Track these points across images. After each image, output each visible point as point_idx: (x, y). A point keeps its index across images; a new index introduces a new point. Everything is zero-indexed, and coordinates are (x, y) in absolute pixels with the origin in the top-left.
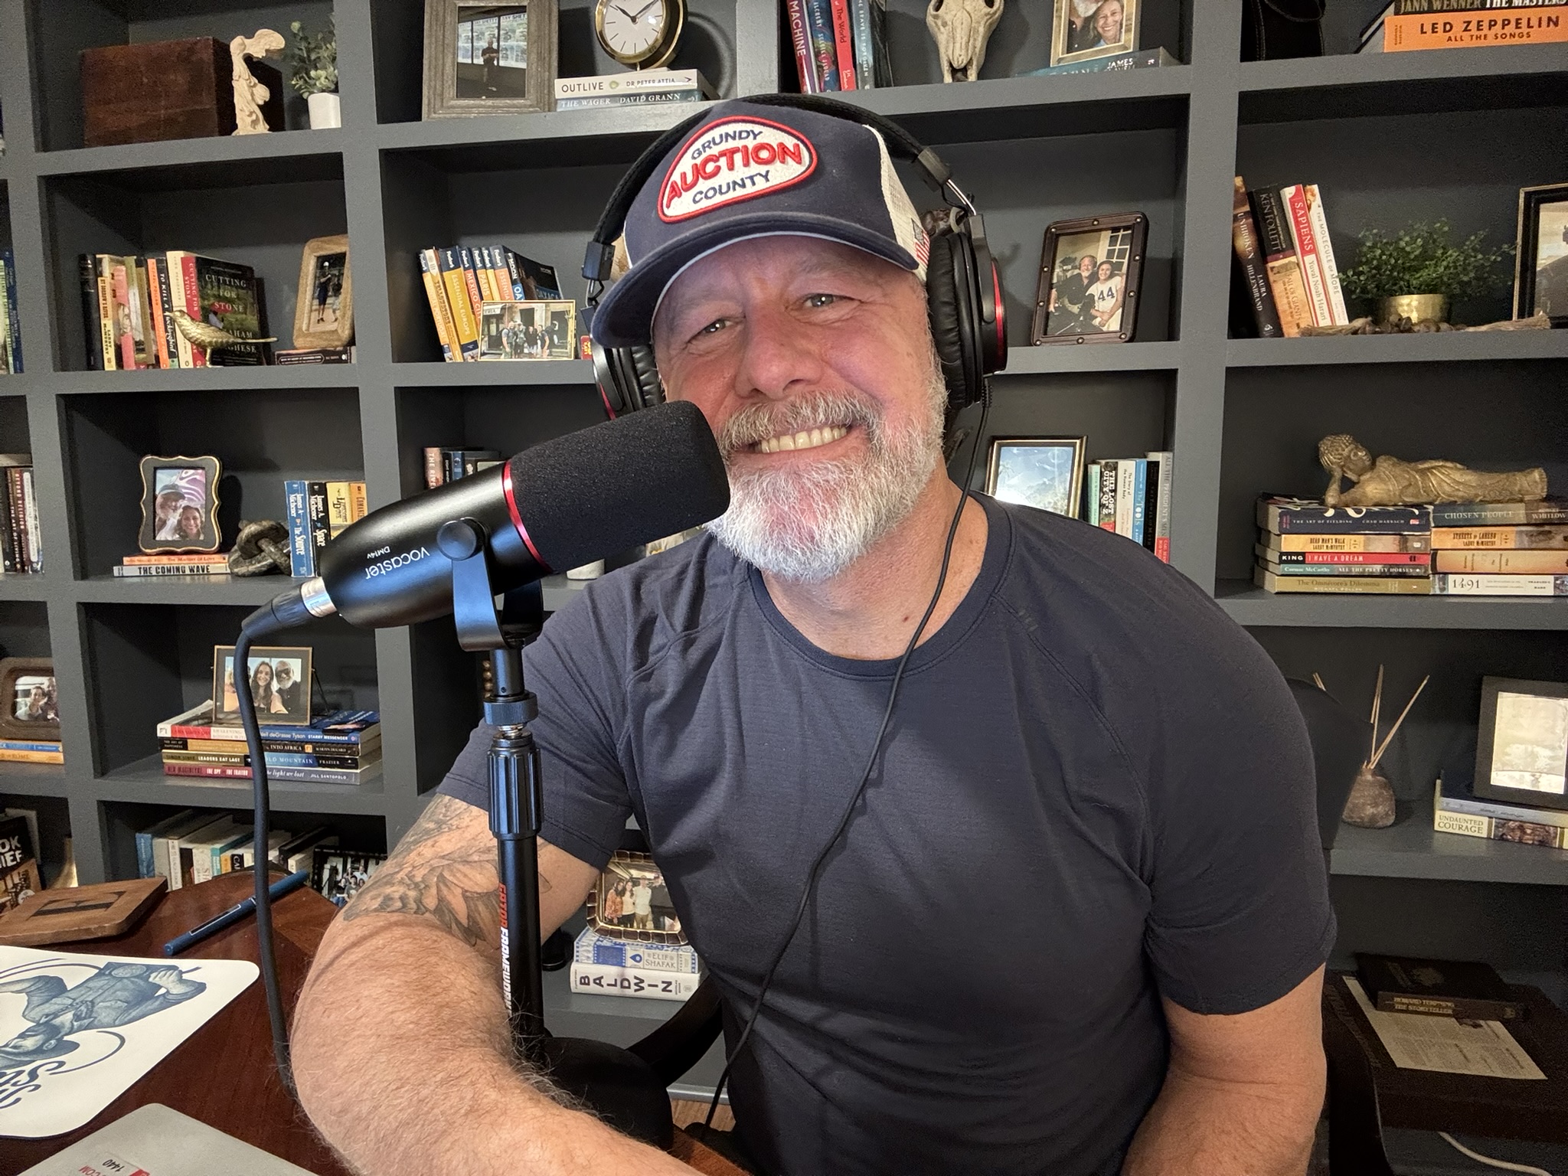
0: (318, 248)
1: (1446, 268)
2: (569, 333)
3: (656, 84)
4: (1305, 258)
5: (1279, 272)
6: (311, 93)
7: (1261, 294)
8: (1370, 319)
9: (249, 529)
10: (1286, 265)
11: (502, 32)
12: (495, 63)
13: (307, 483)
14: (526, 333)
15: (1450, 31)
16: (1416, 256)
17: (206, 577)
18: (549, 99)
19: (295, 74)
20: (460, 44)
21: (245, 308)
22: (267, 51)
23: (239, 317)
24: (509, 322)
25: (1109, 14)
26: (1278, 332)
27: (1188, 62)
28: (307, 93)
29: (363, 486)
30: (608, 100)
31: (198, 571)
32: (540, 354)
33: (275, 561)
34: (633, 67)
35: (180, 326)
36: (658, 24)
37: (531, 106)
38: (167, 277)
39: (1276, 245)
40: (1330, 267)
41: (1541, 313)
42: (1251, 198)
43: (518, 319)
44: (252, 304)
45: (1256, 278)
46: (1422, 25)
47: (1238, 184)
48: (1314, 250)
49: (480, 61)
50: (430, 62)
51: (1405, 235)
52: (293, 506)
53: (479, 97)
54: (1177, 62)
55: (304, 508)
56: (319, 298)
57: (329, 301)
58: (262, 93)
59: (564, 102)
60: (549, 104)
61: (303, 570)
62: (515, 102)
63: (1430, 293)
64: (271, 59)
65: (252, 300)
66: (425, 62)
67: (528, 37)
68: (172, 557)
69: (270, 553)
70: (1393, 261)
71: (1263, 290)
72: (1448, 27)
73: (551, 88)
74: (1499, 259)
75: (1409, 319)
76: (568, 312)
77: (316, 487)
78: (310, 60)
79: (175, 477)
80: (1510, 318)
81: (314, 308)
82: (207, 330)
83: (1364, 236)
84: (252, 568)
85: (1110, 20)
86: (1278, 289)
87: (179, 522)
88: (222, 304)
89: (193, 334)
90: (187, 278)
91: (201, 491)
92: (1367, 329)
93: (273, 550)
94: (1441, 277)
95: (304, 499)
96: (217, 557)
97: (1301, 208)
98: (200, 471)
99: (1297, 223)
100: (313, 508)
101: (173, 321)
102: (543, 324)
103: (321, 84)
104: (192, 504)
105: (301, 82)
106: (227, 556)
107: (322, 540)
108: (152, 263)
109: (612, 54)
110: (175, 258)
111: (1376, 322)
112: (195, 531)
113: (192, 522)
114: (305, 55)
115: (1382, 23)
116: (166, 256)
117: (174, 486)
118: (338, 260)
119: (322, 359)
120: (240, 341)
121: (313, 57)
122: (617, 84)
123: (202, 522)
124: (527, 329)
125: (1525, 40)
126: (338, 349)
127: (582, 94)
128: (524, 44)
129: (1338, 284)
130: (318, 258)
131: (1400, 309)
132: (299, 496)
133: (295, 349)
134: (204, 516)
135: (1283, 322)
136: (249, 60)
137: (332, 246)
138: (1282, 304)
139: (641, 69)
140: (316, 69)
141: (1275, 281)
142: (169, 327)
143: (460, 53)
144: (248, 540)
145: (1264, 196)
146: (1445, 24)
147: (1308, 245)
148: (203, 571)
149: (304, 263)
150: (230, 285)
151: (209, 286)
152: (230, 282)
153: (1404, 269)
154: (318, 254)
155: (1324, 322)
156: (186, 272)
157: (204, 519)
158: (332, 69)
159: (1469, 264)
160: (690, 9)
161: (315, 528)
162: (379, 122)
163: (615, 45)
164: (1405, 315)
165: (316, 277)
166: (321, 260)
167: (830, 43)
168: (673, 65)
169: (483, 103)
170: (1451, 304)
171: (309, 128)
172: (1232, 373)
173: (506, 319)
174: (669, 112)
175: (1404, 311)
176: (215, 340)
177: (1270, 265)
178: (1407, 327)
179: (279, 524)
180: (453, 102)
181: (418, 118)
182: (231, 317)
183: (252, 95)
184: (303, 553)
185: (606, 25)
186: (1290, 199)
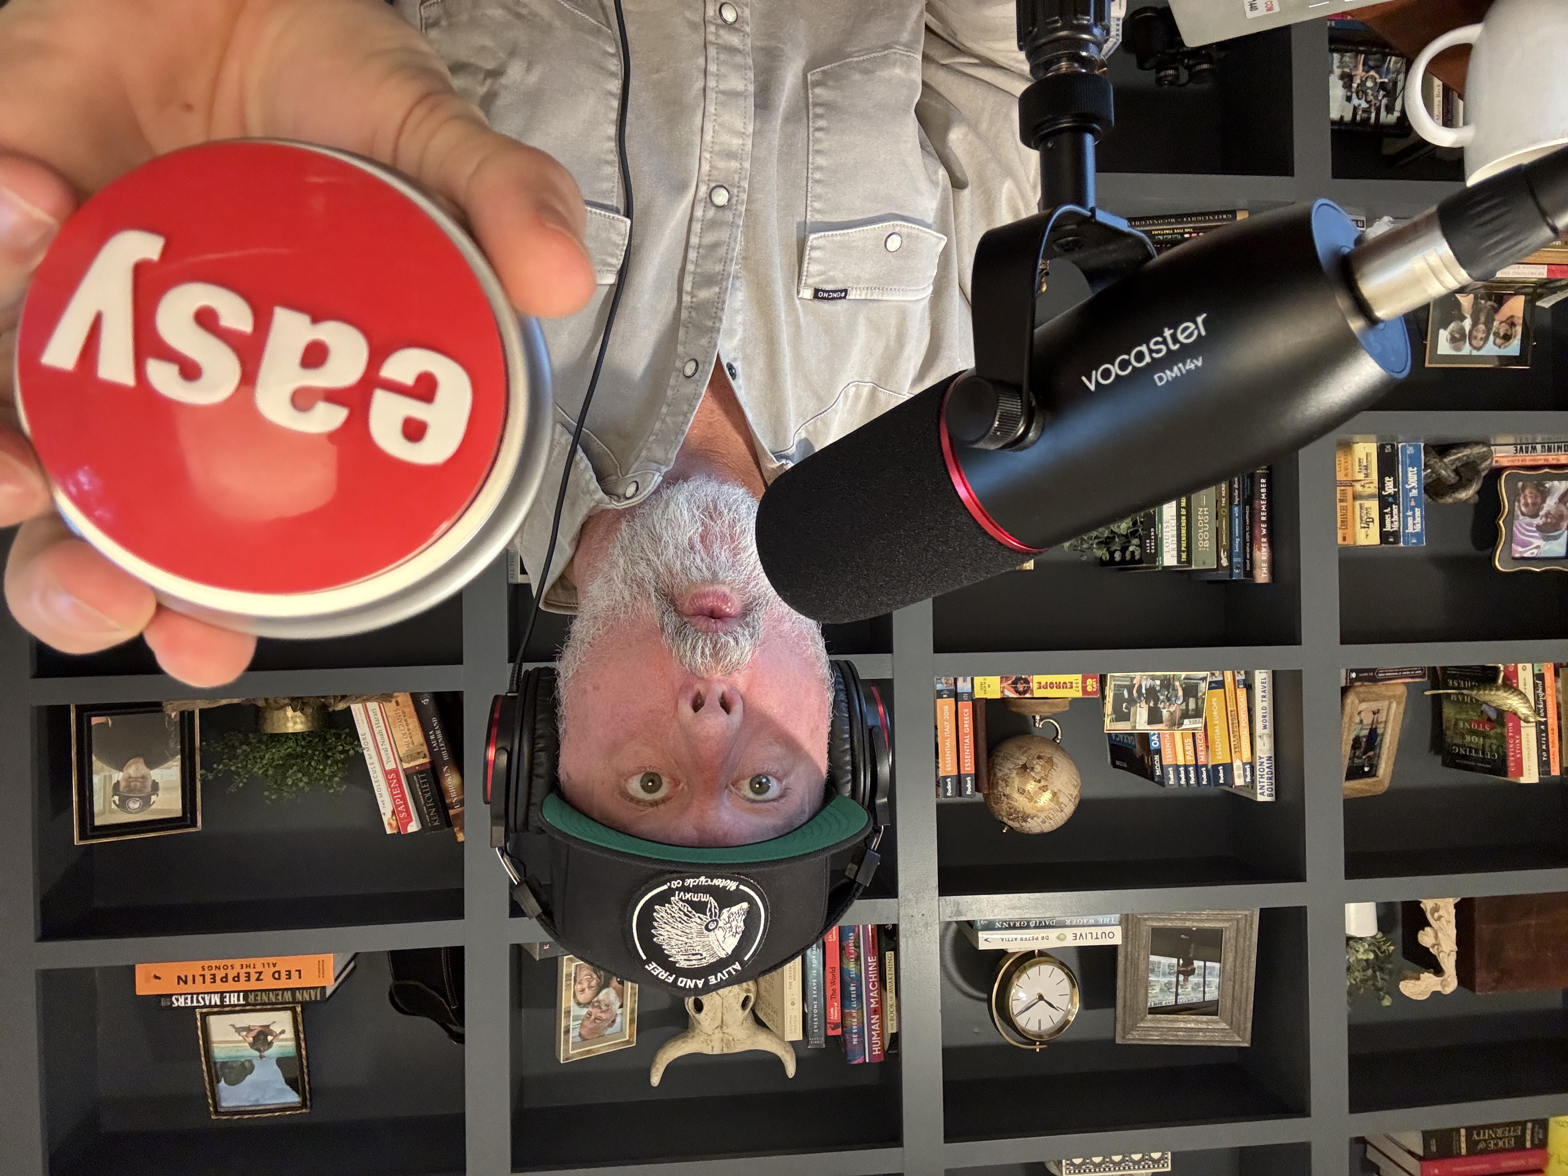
0: (1375, 786)
1: (262, 758)
2: (1111, 699)
3: (1019, 937)
4: (395, 766)
5: (419, 753)
6: (1374, 937)
7: (435, 733)
8: (331, 710)
9: (1467, 494)
10: (412, 760)
11: (1174, 990)
12: (1181, 962)
13: (1402, 544)
14: (1157, 699)
15: (274, 973)
16: (292, 768)
17: (1518, 442)
18: (1128, 926)
19: (1390, 955)
20: (1217, 980)
21: (1456, 724)
22: (1418, 979)
23: (1464, 716)
24: (1175, 711)
25: (587, 990)
26: (416, 698)
27: (512, 946)
28: (1378, 937)
29: (1340, 541)
30: (1068, 923)
31: (1527, 448)
32: (1143, 679)
33: (1441, 461)
34: (1042, 953)
35: (1531, 707)
36: (1017, 992)
37: (1146, 920)
38: (1540, 756)
39: (422, 778)
40: (371, 758)
41: (173, 715)
42: (448, 822)
43: (1165, 713)
44: (1448, 729)
45: (440, 748)
46: (300, 977)
47: (461, 834)
48: (386, 773)
49: (1198, 964)
50: (1249, 962)
51: (303, 788)
52: (1418, 520)
53: (1199, 930)
54: (524, 946)
55: (1406, 518)
56: (1376, 735)
57: (1365, 732)
58: (1426, 938)
59: (1113, 922)
60: (1127, 919)
61: (1410, 450)
62: (1162, 924)
63: (277, 734)
64: (1414, 971)
65: (1448, 733)
66: (1253, 965)
67: (1147, 985)
68: (1554, 462)
69: (1446, 468)
70: (313, 763)
71: (432, 737)
72: (277, 975)
73: (1125, 936)
74: (215, 766)
75: (294, 711)
76: (1112, 721)
77: (1391, 540)
78: (1373, 967)
79: (1546, 548)
80: (202, 711)
81: (1382, 725)
82: (1500, 702)
83: (341, 787)
84: (1467, 452)
85: (585, 985)
86: (419, 737)
87: (1544, 501)
88: (1481, 729)
89: (1516, 698)
90: (1518, 756)
91: (1519, 536)
92: (332, 701)
93: (1443, 472)
94: (267, 749)
95: (1406, 527)
96: (1505, 463)
97: (401, 812)
98: (1517, 555)
99: (403, 798)
100: (1396, 517)
101: (1537, 711)
102: (1138, 709)
103: (1363, 946)
104: (1528, 520)
105: (1384, 948)
106: (1494, 464)
107: (1388, 484)
108: (1555, 771)
109: (1062, 965)
110: (1530, 775)
111: (325, 706)
112: (1527, 492)
113: (1529, 501)
114: (1378, 973)
115: (336, 980)
116: (1540, 778)
117: (1547, 539)
118: (1354, 773)
119: (1378, 673)
120: (1465, 692)
121: (1370, 972)
122: (1058, 938)
123: (1519, 501)
124: (1156, 704)
125: (207, 963)
126: (1359, 683)
127: (1094, 930)
128: (1152, 978)
129: (362, 742)
130: (1374, 776)
131: (303, 719)
132: (1410, 530)
133: (1404, 683)
134: (1516, 508)
135: (412, 708)
136: (1438, 970)
137: (1359, 786)
138: (414, 723)
139: (1033, 951)
140: (1367, 961)
141: (422, 745)
142: (1541, 706)
143: (1217, 972)
144: (1469, 482)
145: (436, 824)
146: (279, 978)
147: (393, 779)
148: (1521, 448)
149: (1390, 768)
150: (1471, 748)
151: (1494, 747)
152: (1471, 752)
153: (301, 756)
154: (1374, 779)
155: (373, 706)
156: (1519, 763)
157: (1516, 504)
158: (1351, 960)
159: (242, 761)
160: (985, 1005)
161: (1395, 496)
162: (1305, 907)
163: (1059, 975)
164: (298, 713)
165: (1379, 756)
166: (1372, 774)
167: (845, 966)
168: (1001, 954)
169: (1195, 924)
170: (257, 724)
171: (1378, 905)
172: (458, 660)
173: (1178, 714)
174: (1007, 911)
175: (299, 717)
176: (1493, 693)
177: (427, 760)
178: (295, 703)
179: (1433, 500)
180: (1227, 925)
181: (1262, 911)
182: (1473, 715)
183: (1436, 937)
184: (1410, 469)
185: (1068, 992)
186: (412, 821)
